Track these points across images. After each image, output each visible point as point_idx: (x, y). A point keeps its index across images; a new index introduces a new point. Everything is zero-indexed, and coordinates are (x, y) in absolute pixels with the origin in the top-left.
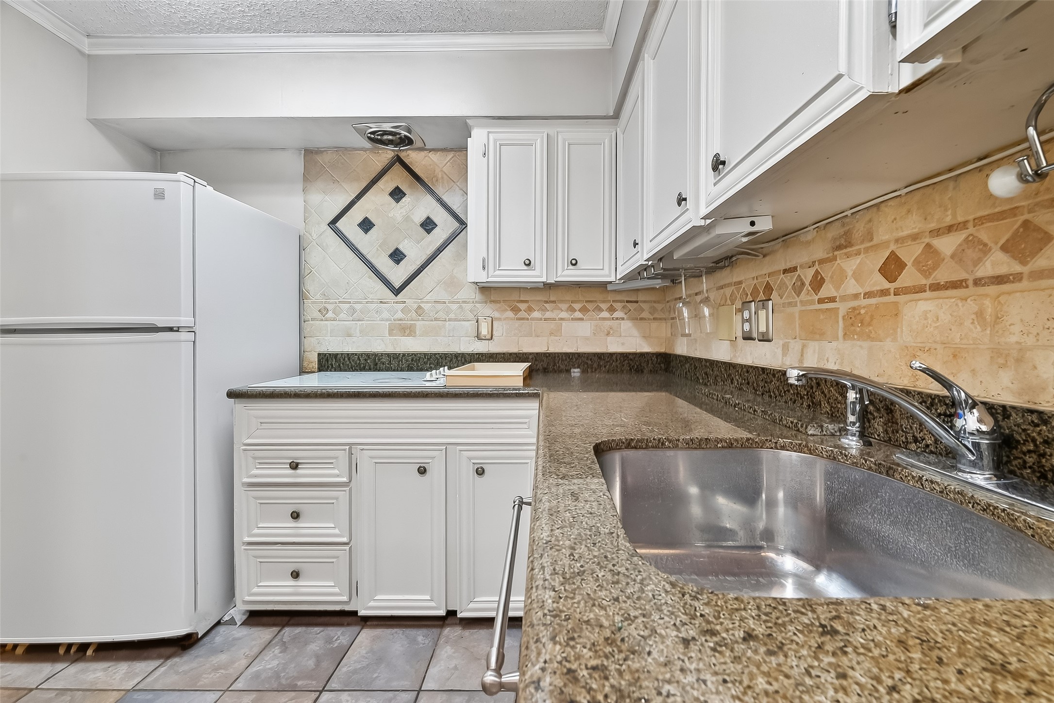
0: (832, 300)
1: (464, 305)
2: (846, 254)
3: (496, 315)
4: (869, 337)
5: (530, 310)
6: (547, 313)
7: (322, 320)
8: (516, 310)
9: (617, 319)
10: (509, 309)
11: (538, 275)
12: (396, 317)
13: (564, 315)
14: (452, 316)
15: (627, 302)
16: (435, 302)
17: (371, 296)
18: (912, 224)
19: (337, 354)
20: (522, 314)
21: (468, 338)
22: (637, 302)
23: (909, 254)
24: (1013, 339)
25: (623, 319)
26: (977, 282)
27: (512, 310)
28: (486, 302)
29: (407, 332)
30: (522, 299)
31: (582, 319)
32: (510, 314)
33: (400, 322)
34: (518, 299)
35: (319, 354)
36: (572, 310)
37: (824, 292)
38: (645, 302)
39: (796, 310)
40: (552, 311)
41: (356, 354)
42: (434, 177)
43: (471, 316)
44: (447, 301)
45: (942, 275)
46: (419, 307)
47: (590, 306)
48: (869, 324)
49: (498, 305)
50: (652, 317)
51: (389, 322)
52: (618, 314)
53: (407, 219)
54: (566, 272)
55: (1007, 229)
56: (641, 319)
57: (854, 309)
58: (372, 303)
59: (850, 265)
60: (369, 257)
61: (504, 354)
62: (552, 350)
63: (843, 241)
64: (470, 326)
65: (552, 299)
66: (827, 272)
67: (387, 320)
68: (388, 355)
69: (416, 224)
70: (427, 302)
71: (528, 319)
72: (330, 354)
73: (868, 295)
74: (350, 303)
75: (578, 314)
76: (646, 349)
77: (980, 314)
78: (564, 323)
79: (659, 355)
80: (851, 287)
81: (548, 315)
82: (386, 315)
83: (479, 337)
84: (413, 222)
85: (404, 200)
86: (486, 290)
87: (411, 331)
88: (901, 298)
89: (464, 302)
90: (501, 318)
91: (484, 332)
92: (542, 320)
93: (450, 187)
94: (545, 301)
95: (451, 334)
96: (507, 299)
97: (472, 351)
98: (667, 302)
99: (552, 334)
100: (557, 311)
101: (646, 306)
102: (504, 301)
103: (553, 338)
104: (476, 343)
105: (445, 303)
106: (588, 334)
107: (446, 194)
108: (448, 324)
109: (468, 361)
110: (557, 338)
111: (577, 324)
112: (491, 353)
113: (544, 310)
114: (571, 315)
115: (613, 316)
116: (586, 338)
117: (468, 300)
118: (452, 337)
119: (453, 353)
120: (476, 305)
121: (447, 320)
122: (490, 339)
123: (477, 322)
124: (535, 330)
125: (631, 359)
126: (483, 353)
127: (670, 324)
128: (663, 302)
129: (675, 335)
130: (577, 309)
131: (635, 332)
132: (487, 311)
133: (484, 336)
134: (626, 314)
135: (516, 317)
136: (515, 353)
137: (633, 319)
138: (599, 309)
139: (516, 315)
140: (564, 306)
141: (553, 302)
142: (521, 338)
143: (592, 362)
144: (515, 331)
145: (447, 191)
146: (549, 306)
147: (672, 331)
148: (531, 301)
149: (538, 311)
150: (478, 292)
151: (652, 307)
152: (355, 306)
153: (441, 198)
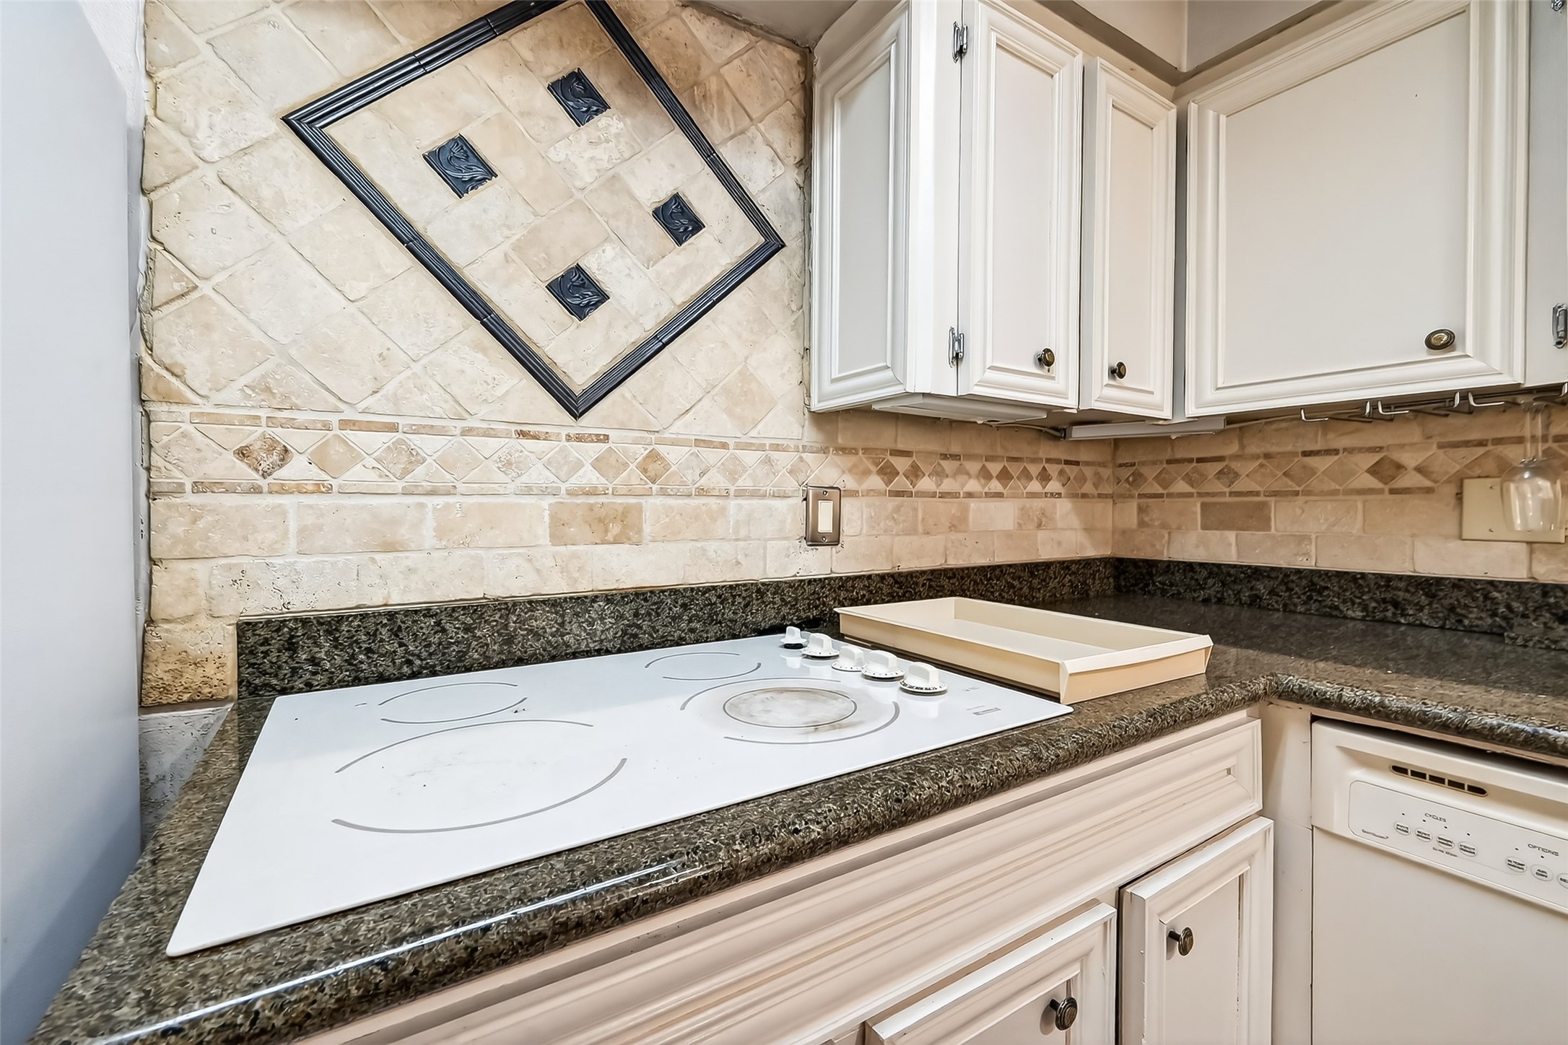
1: (775, 455)
5: (915, 473)
6: (946, 481)
7: (256, 490)
8: (888, 473)
9: (1051, 495)
10: (874, 469)
12: (578, 480)
13: (973, 485)
14: (744, 482)
15: (1067, 462)
16: (698, 442)
17: (483, 411)
19: (340, 619)
20: (901, 482)
21: (785, 543)
22: (1077, 463)
25: (1059, 495)
27: (881, 472)
28: (825, 451)
29: (615, 529)
30: (901, 446)
31: (999, 495)
32: (876, 482)
33: (592, 500)
34: (892, 446)
35: (244, 629)
36: (985, 475)
38: (1088, 464)
40: (953, 476)
41: (428, 613)
42: (696, 83)
43: (791, 485)
44: (731, 443)
46: (654, 456)
47: (1014, 469)
49: (852, 459)
50: (1096, 493)
51: (553, 500)
52: (1054, 486)
53: (612, 181)
56: (1084, 496)
58: (488, 433)
60: (476, 277)
61: (869, 577)
64: (789, 512)
65: (955, 449)
67: (544, 492)
68: (555, 604)
69: (640, 206)
70: (676, 442)
71: (910, 495)
72: (305, 622)
74: (393, 428)
75: (995, 486)
76: (1090, 553)
78: (973, 504)
79: (1105, 561)
81: (948, 485)
82: (538, 475)
83: (814, 540)
84: (632, 196)
85: (602, 120)
86: (824, 419)
87: (624, 527)
89: (776, 448)
90: (858, 492)
91: (825, 526)
92: (935, 497)
93: (740, 128)
94: (941, 454)
95: (743, 533)
96: (871, 445)
97: (795, 576)
98: (1120, 466)
99: (953, 527)
100: (962, 478)
101: (1088, 471)
102: (866, 450)
103: (953, 536)
104: (804, 555)
105: (724, 446)
106: (1009, 524)
107: (729, 143)
108: (732, 504)
109: (789, 602)
110: (960, 536)
111: (994, 504)
112: (841, 577)
113: (939, 474)
114: (984, 486)
115: (1046, 490)
116: (1008, 535)
117: (785, 442)
118: (745, 540)
119: (752, 584)
120: (804, 455)
121: (732, 493)
122: (835, 540)
123: (805, 499)
124: (923, 519)
125: (1074, 573)
126: (825, 579)
127: (1133, 506)
128: (1111, 465)
129: (1164, 526)
130: (994, 474)
131: (1075, 521)
132: (829, 471)
133: (824, 535)
134: (1064, 485)
135: (888, 489)
136: (892, 575)
137: (1073, 496)
138: (1027, 476)
139: (888, 483)
140: (974, 467)
141: (955, 457)
142: (897, 539)
143: (1020, 583)
144: (887, 522)
145: (732, 137)
146: (948, 465)
147: (1146, 519)
148: (916, 452)
149: (929, 476)
150: (807, 422)
151: (1097, 474)
152: (415, 440)
153: (715, 152)
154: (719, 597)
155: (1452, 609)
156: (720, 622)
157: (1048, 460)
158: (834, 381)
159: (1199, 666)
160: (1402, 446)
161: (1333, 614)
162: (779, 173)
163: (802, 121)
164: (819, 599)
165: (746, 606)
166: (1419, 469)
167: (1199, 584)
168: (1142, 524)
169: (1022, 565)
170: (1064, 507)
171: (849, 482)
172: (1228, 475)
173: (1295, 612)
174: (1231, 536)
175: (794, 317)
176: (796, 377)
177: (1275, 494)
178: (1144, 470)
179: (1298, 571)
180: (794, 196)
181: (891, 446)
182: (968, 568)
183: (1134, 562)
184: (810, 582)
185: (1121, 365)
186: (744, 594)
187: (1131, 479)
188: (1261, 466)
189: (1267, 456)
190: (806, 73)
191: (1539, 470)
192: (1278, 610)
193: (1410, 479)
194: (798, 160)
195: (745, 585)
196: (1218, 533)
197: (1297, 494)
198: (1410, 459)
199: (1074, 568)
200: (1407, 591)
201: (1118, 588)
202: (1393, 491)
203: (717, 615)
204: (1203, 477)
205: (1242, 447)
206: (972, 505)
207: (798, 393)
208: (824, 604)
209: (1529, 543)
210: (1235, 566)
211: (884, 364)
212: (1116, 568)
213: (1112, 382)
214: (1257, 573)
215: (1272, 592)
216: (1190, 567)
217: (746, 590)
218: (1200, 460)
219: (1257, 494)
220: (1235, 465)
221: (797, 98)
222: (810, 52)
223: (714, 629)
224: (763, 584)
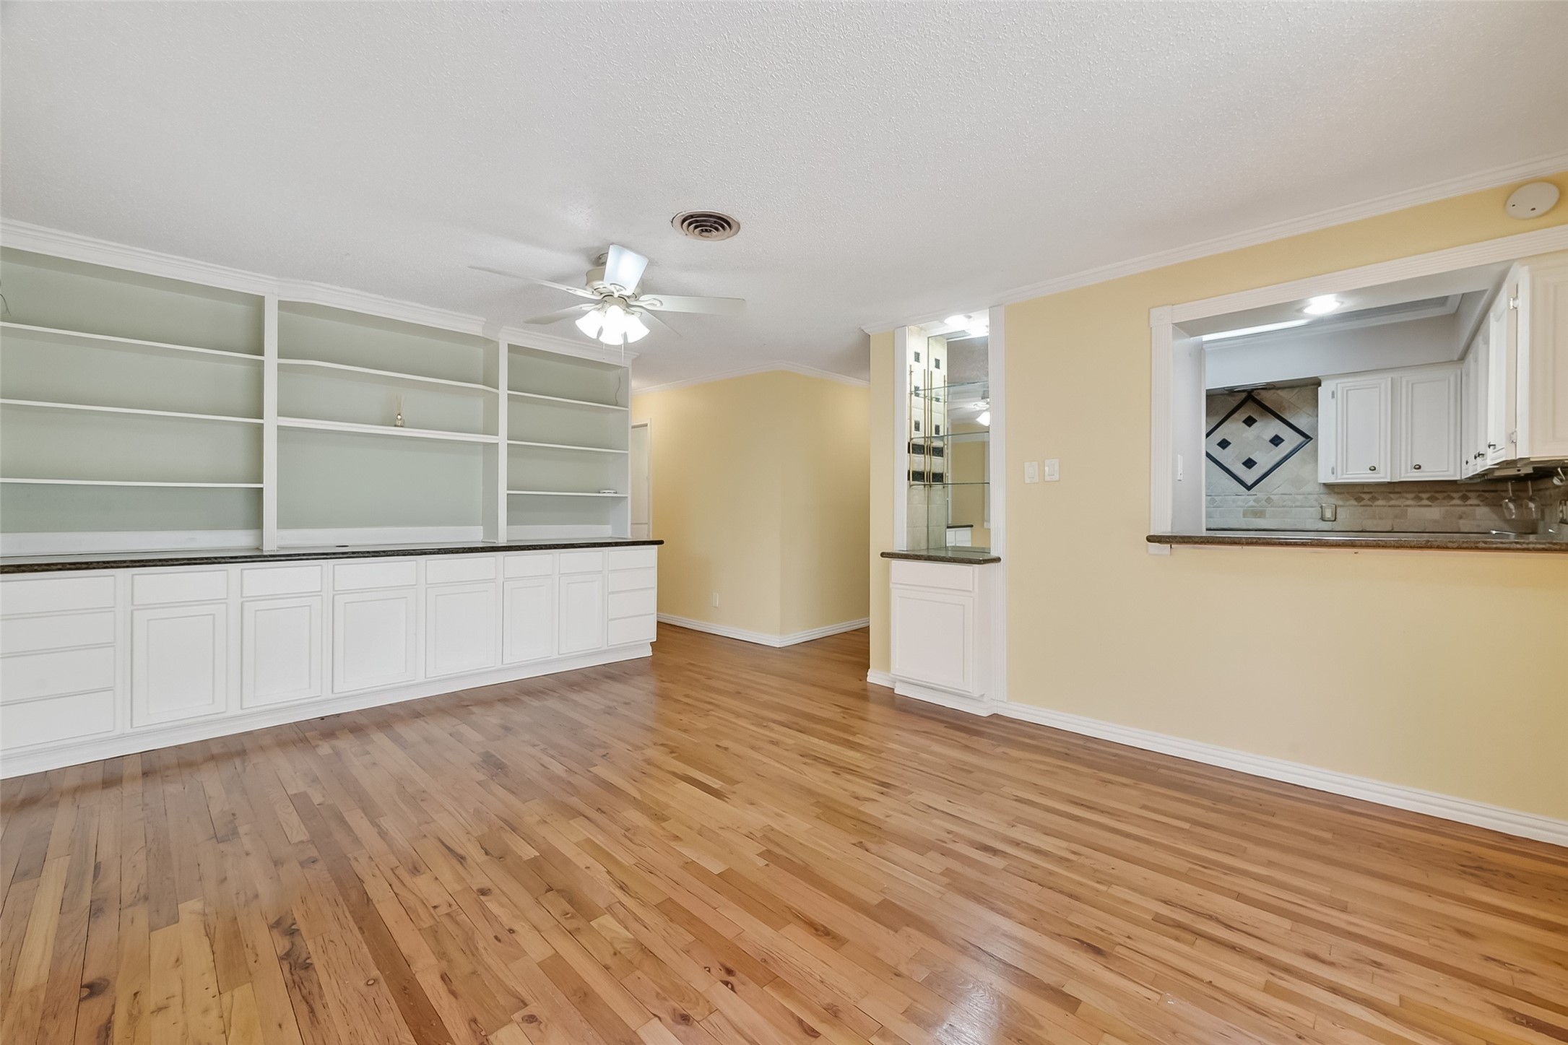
3: (1341, 503)
5: (1374, 499)
6: (1392, 501)
8: (1360, 500)
9: (1471, 505)
10: (1352, 500)
11: (1383, 476)
12: (1249, 504)
13: (1410, 502)
14: (1298, 504)
15: (1483, 491)
16: (1283, 494)
17: (1228, 491)
20: (1366, 502)
21: (1313, 520)
22: (1495, 491)
25: (1478, 505)
27: (1355, 499)
28: (1330, 494)
29: (1258, 515)
30: (1365, 491)
31: (1430, 506)
32: (1354, 503)
33: (1252, 509)
34: (1361, 491)
36: (1419, 499)
40: (1397, 500)
43: (1315, 505)
44: (1293, 494)
46: (1268, 498)
47: (1439, 496)
49: (1343, 498)
51: (1243, 509)
52: (1472, 502)
53: (1258, 437)
54: (1412, 474)
56: (1498, 504)
58: (1230, 496)
60: (1226, 465)
64: (1315, 512)
65: (1396, 490)
67: (1241, 507)
69: (1265, 441)
70: (1275, 495)
71: (1371, 506)
75: (1425, 502)
78: (1409, 509)
81: (1392, 503)
82: (1240, 503)
83: (1323, 519)
84: (1263, 438)
85: (1256, 425)
86: (1331, 488)
87: (1261, 514)
89: (1309, 496)
90: (1344, 507)
91: (1328, 515)
92: (1386, 507)
94: (1389, 492)
95: (1298, 516)
96: (1350, 494)
99: (1398, 517)
100: (1403, 500)
102: (1347, 493)
103: (1398, 519)
104: (1321, 523)
105: (1291, 495)
106: (1437, 517)
108: (1294, 509)
110: (1402, 520)
111: (1425, 510)
113: (1388, 499)
114: (1417, 503)
115: (1465, 504)
116: (1435, 520)
117: (1314, 494)
118: (1298, 519)
120: (1321, 498)
121: (1294, 507)
122: (1333, 520)
123: (1321, 508)
124: (1379, 514)
130: (1425, 499)
132: (1329, 501)
133: (1328, 518)
134: (1479, 501)
135: (1356, 505)
138: (1450, 498)
139: (1360, 503)
140: (1410, 496)
141: (1398, 493)
144: (1359, 515)
146: (1393, 496)
148: (1374, 492)
149: (1382, 500)
152: (1216, 497)
170: (1481, 510)
175: (1311, 462)
207: (1315, 481)
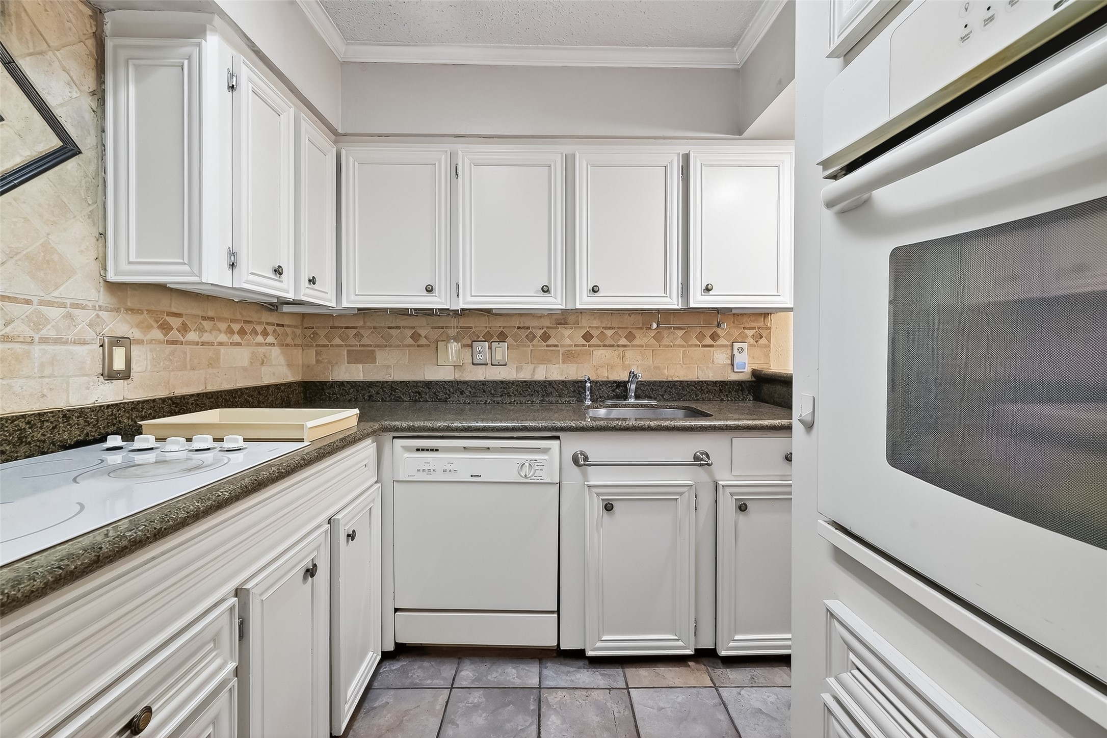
0: (556, 346)
1: (76, 312)
2: (564, 327)
4: (577, 363)
5: (184, 329)
6: (206, 335)
8: (165, 328)
9: (269, 344)
10: (155, 325)
13: (223, 338)
18: (595, 323)
20: (175, 335)
22: (283, 326)
23: (595, 333)
24: (627, 363)
25: (273, 345)
26: (618, 346)
27: (161, 327)
28: (117, 310)
30: (174, 310)
31: (239, 344)
32: (157, 334)
36: (230, 331)
37: (550, 342)
38: (289, 326)
39: (529, 349)
40: (210, 332)
43: (90, 334)
44: (35, 300)
45: (607, 343)
48: (577, 358)
49: (139, 318)
50: (293, 343)
52: (270, 339)
54: (307, 291)
55: (626, 332)
56: (287, 345)
57: (569, 351)
59: (567, 332)
61: (154, 400)
62: (210, 388)
63: (563, 322)
64: (90, 355)
65: (211, 314)
66: (552, 332)
71: (181, 343)
73: (575, 346)
75: (236, 338)
76: (290, 378)
77: (619, 355)
79: (298, 384)
80: (568, 341)
81: (207, 337)
83: (111, 375)
86: (115, 288)
88: (591, 349)
89: (76, 306)
90: (143, 340)
91: (119, 364)
92: (198, 345)
93: (37, 49)
94: (202, 317)
95: (48, 372)
96: (153, 308)
97: (94, 403)
98: (306, 328)
99: (210, 365)
100: (214, 333)
101: (289, 330)
103: (210, 371)
104: (102, 387)
105: (28, 302)
106: (246, 363)
107: (28, 59)
108: (37, 350)
109: (92, 423)
110: (215, 371)
111: (236, 350)
112: (133, 402)
113: (201, 330)
114: (229, 339)
115: (265, 342)
116: (245, 369)
117: (84, 303)
118: (50, 377)
119: (59, 411)
120: (100, 313)
121: (36, 339)
122: (126, 375)
123: (101, 346)
124: (190, 360)
125: (282, 391)
126: (120, 403)
127: (312, 352)
128: (300, 327)
129: (329, 362)
130: (236, 331)
131: (282, 361)
132: (120, 326)
133: (118, 372)
134: (276, 339)
135: (165, 339)
136: (170, 398)
137: (282, 345)
138: (255, 332)
139: (166, 335)
140: (223, 326)
141: (211, 319)
142: (172, 373)
143: (253, 399)
144: (165, 361)
145: (31, 54)
146: (205, 324)
147: (320, 359)
148: (185, 315)
149: (194, 331)
150: (102, 289)
151: (293, 332)
153: (14, 62)
154: (29, 423)
155: (435, 393)
156: (30, 443)
157: (267, 324)
158: (130, 263)
159: (354, 422)
160: (420, 327)
161: (398, 400)
162: (75, 95)
163: (94, 61)
164: (116, 419)
165: (54, 428)
166: (425, 337)
167: (346, 392)
168: (318, 361)
169: (253, 387)
170: (276, 351)
171: (136, 334)
172: (358, 336)
173: (385, 401)
174: (360, 366)
175: (91, 208)
176: (93, 254)
177: (378, 346)
178: (318, 331)
179: (387, 382)
180: (89, 116)
181: (168, 309)
182: (221, 391)
183: (314, 383)
184: (108, 406)
185: (314, 278)
186: (52, 419)
187: (312, 336)
188: (372, 332)
189: (375, 328)
190: (96, 26)
191: (456, 339)
192: (379, 401)
193: (423, 341)
194: (91, 90)
195: (52, 412)
196: (355, 365)
197: (386, 346)
198: (423, 333)
199: (282, 388)
200: (422, 387)
201: (305, 398)
202: (418, 346)
203: (26, 437)
204: (348, 337)
205: (365, 323)
206: (222, 351)
207: (95, 267)
208: (120, 422)
209: (454, 366)
210: (362, 382)
211: (182, 261)
212: (304, 387)
213: (309, 286)
214: (371, 384)
215: (378, 393)
216: (342, 384)
217: (53, 417)
218: (346, 328)
219: (371, 346)
220: (362, 332)
221: (91, 42)
222: (101, 12)
223: (23, 449)
224: (69, 410)
